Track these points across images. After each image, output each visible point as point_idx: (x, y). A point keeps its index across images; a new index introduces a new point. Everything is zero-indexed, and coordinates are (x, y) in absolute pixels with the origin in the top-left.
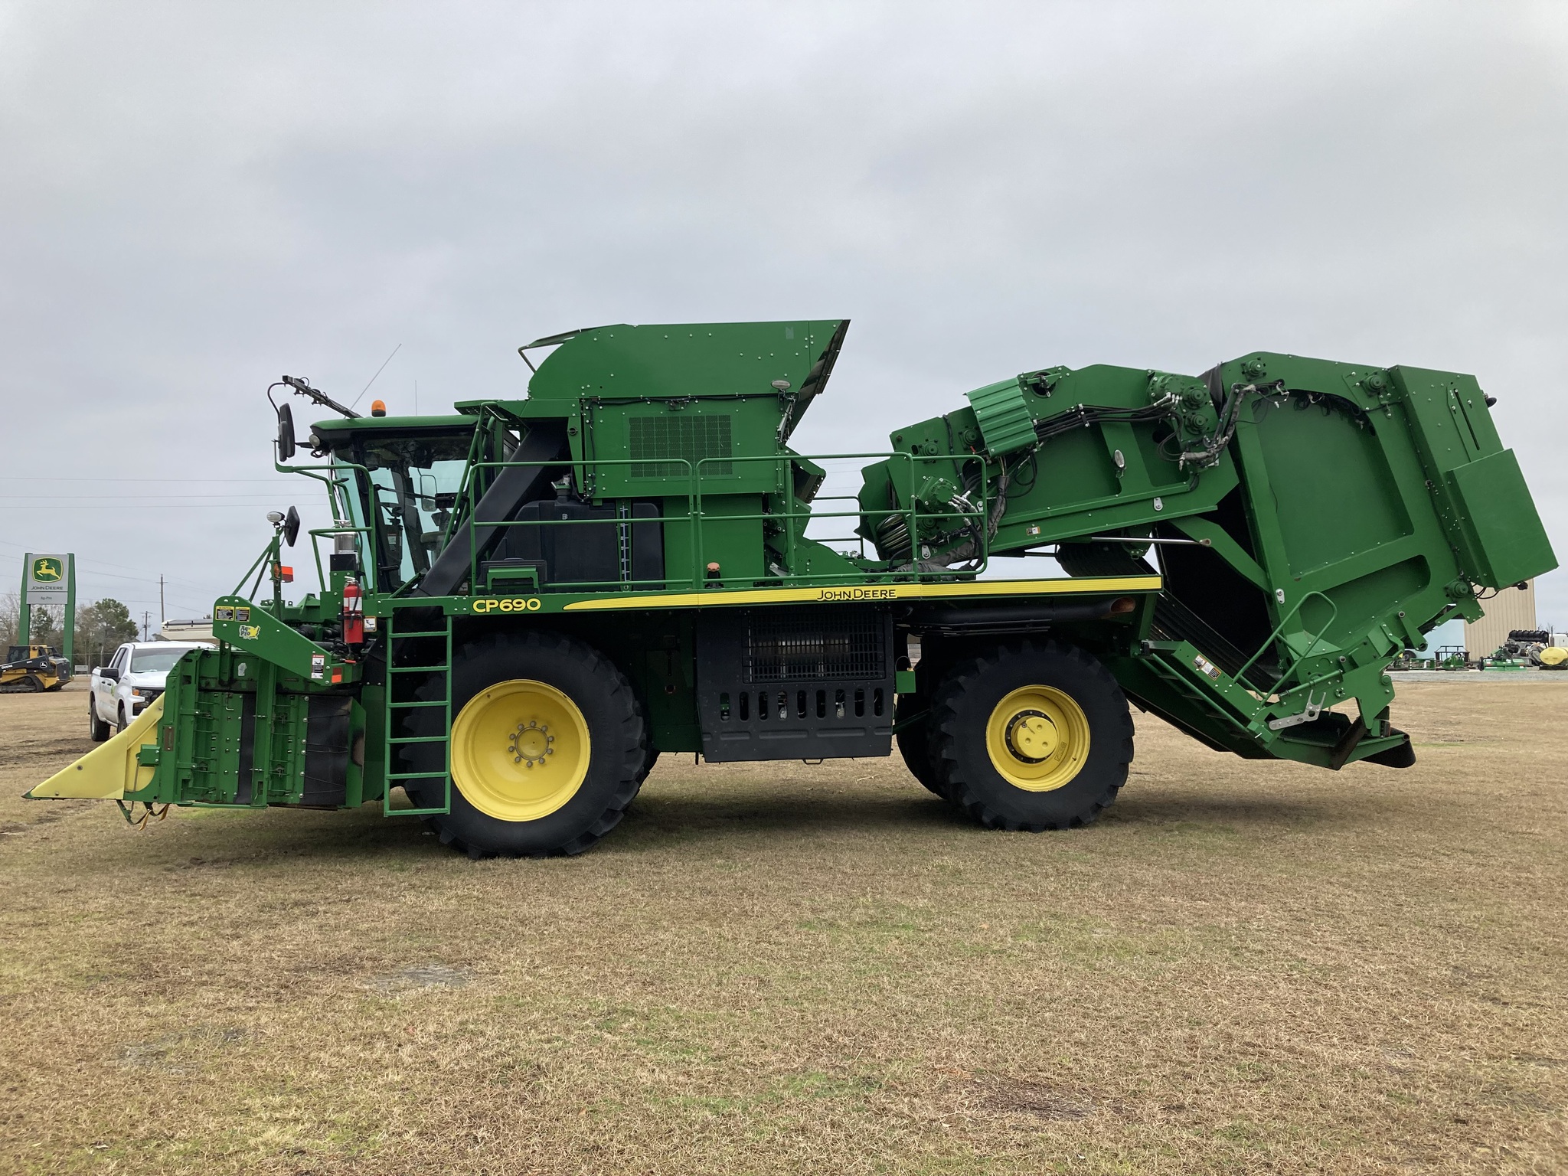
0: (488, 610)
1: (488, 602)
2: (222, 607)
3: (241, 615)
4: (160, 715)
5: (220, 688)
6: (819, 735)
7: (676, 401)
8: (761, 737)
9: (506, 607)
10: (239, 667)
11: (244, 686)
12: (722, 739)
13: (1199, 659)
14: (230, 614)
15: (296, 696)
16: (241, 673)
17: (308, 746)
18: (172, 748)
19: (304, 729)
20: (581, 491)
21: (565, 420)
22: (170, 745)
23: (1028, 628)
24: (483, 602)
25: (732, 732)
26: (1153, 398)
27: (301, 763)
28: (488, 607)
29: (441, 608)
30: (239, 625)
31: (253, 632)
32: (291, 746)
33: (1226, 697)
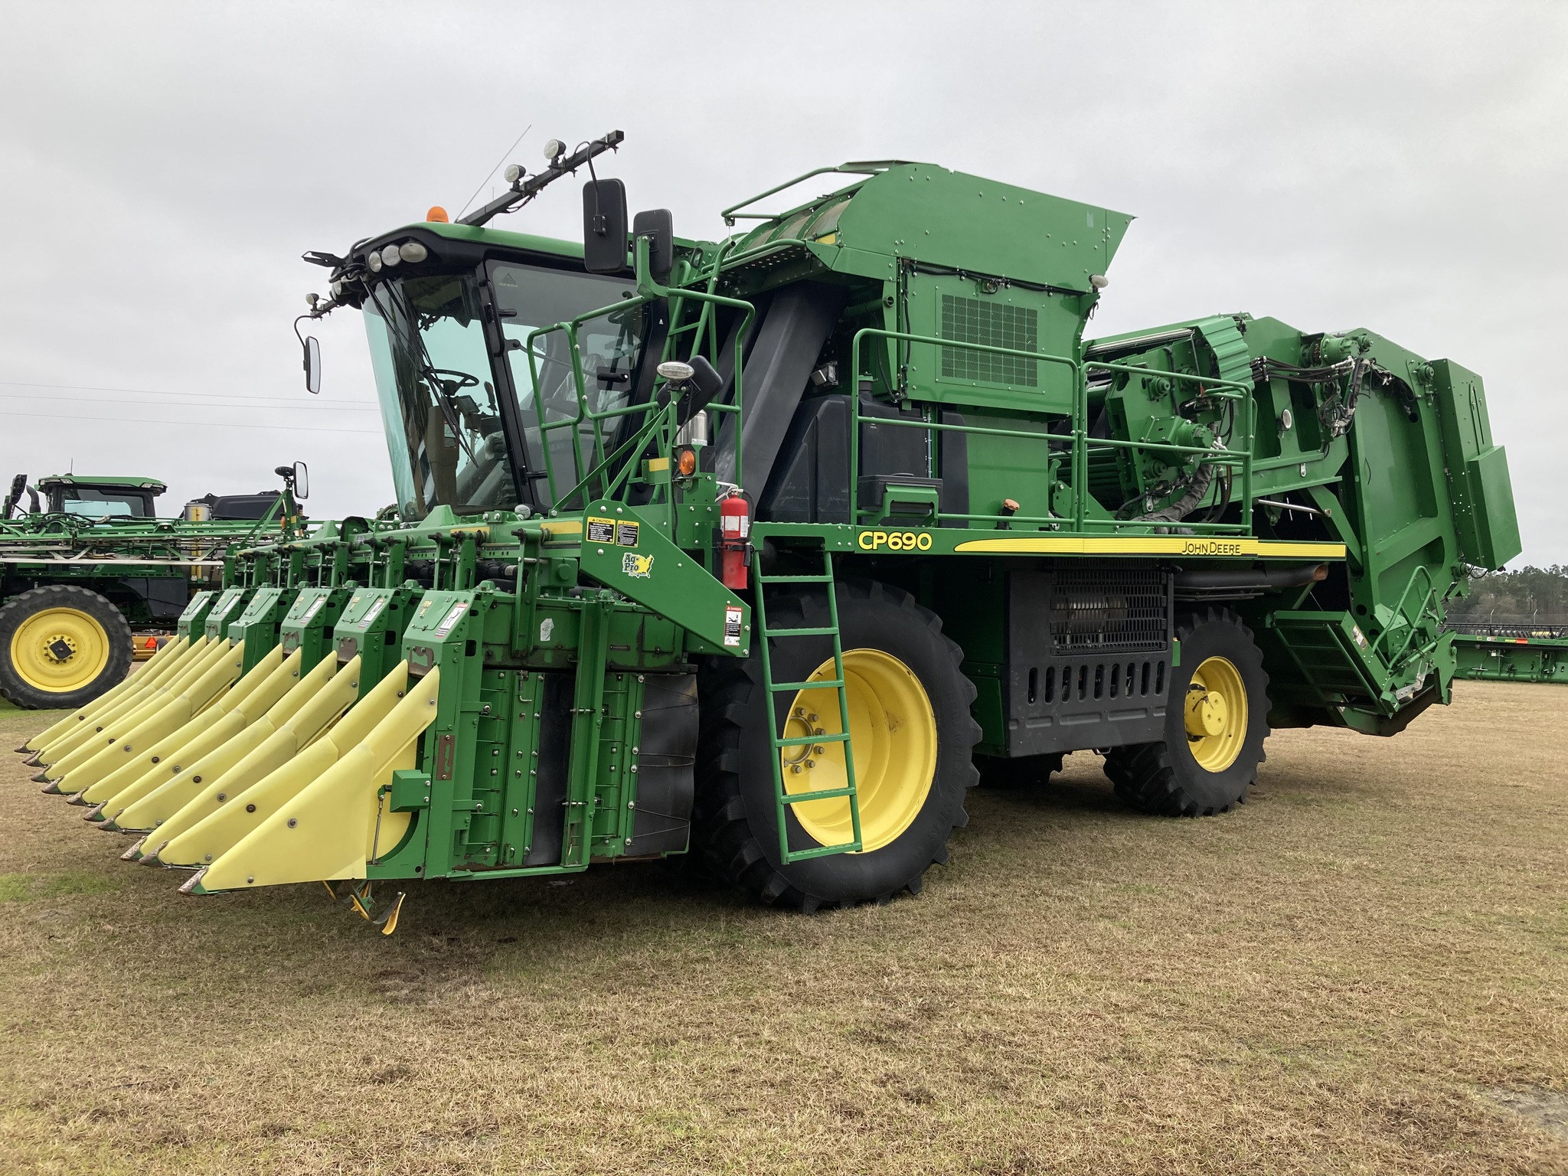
0: (875, 547)
1: (877, 534)
2: (597, 520)
3: (626, 535)
4: (432, 714)
5: (510, 663)
6: (1110, 719)
7: (986, 281)
8: (1062, 723)
9: (895, 544)
10: (543, 626)
11: (548, 659)
12: (1028, 726)
13: (1356, 629)
14: (609, 532)
15: (625, 675)
16: (545, 637)
17: (641, 759)
18: (450, 775)
19: (633, 730)
20: (895, 388)
21: (879, 284)
22: (447, 769)
23: (1242, 595)
24: (870, 534)
25: (1036, 718)
26: (1324, 359)
27: (629, 785)
28: (876, 541)
29: (821, 540)
30: (622, 550)
31: (643, 565)
32: (616, 759)
33: (1368, 666)
